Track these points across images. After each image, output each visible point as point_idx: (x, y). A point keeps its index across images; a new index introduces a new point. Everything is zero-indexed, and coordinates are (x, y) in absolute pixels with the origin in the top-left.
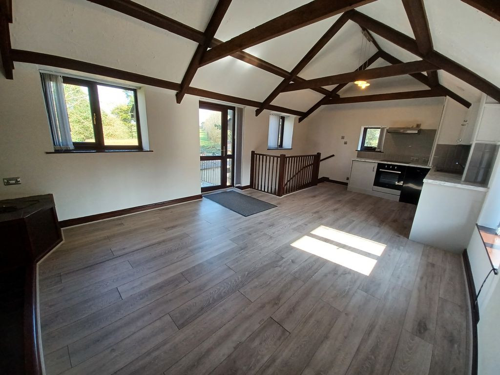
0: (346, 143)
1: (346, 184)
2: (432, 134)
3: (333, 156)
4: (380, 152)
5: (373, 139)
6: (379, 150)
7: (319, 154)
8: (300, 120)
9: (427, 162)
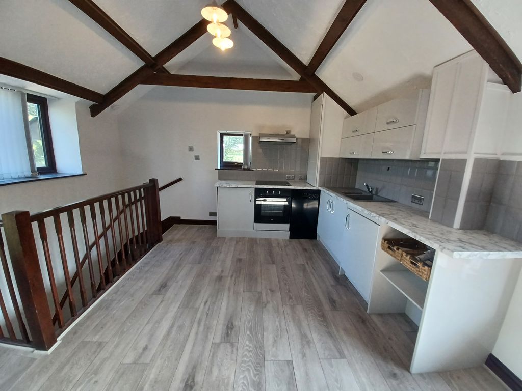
0: (197, 158)
1: (214, 223)
3: (180, 180)
4: (249, 169)
6: (246, 167)
7: (154, 182)
8: (95, 111)
9: (304, 179)
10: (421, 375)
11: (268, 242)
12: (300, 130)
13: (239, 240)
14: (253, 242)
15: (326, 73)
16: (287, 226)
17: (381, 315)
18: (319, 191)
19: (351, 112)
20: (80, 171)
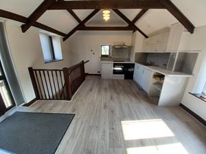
1: (100, 75)
2: (130, 48)
3: (88, 61)
5: (105, 50)
6: (110, 56)
7: (83, 61)
8: (64, 40)
9: (129, 60)
10: (161, 107)
11: (118, 80)
12: (128, 43)
13: (109, 80)
14: (113, 80)
15: (138, 24)
16: (123, 75)
17: (152, 96)
18: (134, 64)
19: (146, 37)
20: (61, 59)
